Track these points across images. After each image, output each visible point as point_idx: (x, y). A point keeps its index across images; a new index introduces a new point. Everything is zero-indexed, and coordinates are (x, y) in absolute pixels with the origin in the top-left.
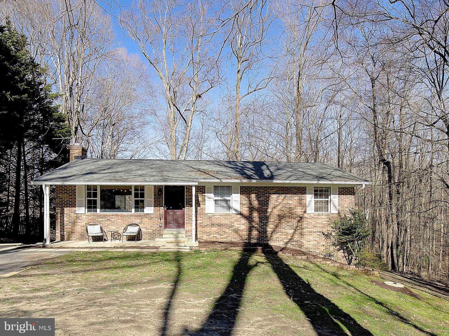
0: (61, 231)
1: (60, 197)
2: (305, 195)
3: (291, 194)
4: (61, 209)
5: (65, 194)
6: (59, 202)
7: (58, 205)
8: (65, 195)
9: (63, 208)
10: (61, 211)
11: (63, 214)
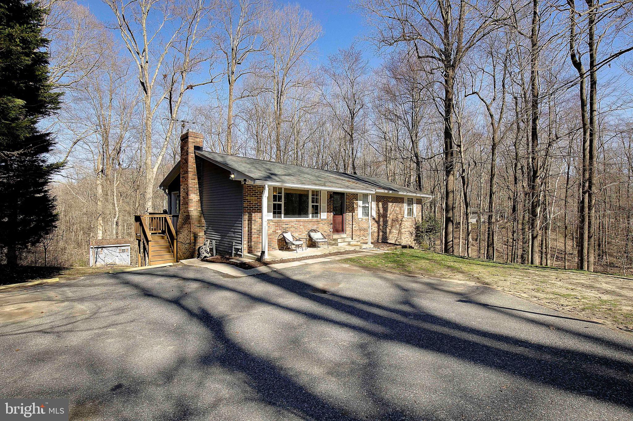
0: (248, 242)
1: (248, 200)
2: (403, 204)
3: (398, 203)
4: (250, 215)
5: (253, 196)
6: (247, 205)
7: (246, 209)
8: (254, 198)
9: (251, 213)
10: (248, 217)
11: (250, 220)
